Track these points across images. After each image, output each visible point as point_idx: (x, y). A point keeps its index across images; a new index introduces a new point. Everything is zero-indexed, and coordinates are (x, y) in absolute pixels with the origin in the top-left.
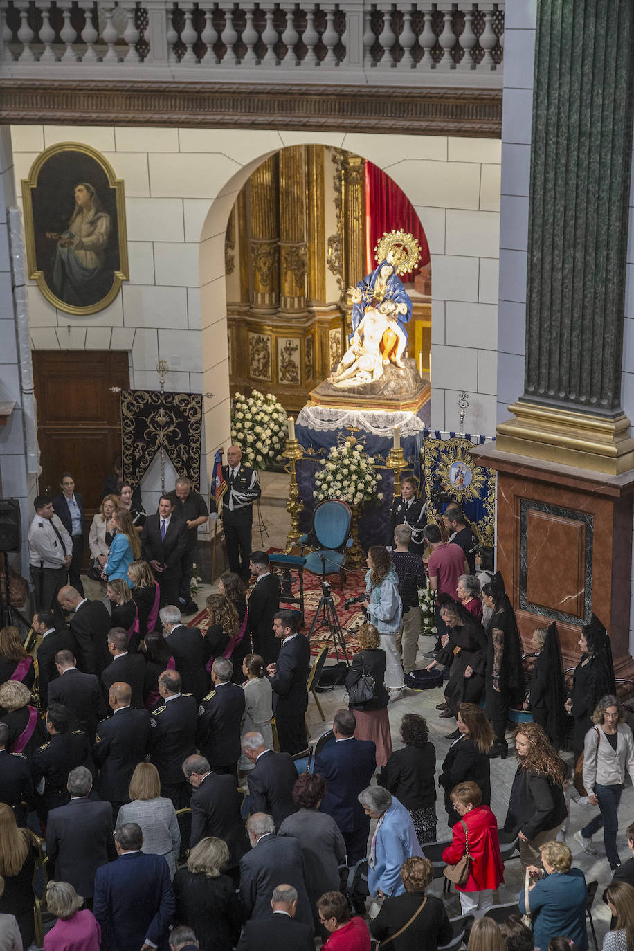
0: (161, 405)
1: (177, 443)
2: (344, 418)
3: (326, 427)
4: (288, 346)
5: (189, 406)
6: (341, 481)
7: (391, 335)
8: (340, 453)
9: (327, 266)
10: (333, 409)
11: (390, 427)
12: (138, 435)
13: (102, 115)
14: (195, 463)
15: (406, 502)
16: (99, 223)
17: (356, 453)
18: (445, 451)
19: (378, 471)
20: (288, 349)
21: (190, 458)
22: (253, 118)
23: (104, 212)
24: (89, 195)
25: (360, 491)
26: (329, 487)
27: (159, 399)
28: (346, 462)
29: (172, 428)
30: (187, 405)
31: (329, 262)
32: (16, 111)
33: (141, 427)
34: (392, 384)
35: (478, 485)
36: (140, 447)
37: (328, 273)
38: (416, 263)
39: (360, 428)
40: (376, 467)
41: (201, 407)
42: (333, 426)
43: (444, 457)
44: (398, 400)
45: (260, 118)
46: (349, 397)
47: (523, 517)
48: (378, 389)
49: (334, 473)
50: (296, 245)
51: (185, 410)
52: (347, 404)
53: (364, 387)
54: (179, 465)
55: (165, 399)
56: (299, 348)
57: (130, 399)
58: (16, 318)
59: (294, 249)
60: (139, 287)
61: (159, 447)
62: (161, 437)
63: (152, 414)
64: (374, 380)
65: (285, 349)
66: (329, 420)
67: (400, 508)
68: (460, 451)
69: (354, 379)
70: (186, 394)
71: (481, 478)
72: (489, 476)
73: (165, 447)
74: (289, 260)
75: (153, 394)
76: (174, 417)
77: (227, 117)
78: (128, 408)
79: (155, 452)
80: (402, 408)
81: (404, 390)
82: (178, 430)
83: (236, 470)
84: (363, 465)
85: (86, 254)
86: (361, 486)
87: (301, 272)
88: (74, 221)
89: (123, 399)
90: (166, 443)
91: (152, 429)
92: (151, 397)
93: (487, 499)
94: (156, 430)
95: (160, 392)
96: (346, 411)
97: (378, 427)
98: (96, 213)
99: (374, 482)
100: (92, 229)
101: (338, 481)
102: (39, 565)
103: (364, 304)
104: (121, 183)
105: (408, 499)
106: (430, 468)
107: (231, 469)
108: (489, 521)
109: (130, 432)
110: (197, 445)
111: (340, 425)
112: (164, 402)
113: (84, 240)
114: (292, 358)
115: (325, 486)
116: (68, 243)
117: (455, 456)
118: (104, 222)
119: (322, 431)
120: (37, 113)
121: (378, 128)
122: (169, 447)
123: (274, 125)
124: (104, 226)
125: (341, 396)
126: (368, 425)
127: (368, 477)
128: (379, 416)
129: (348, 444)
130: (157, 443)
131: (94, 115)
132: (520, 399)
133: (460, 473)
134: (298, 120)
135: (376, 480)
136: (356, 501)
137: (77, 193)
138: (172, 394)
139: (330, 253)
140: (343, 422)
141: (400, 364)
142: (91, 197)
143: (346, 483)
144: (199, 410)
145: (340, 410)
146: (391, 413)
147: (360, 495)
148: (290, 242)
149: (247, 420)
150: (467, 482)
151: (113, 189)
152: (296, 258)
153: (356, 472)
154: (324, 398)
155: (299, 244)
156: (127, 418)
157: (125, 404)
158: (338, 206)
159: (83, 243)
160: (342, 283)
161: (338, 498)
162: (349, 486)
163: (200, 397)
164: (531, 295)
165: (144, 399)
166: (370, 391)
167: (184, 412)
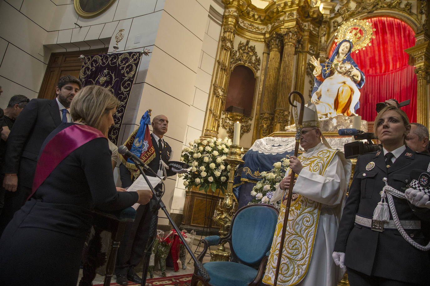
0: (107, 66)
5: (127, 64)
7: (346, 88)
15: (386, 152)
27: (107, 61)
55: (112, 60)
70: (128, 53)
74: (279, 117)
75: (105, 56)
76: (113, 77)
78: (85, 72)
89: (84, 65)
92: (102, 60)
95: (110, 54)
112: (110, 63)
138: (117, 54)
144: (134, 66)
157: (83, 70)
163: (138, 54)
165: (97, 63)
166: (324, 127)
167: (121, 70)
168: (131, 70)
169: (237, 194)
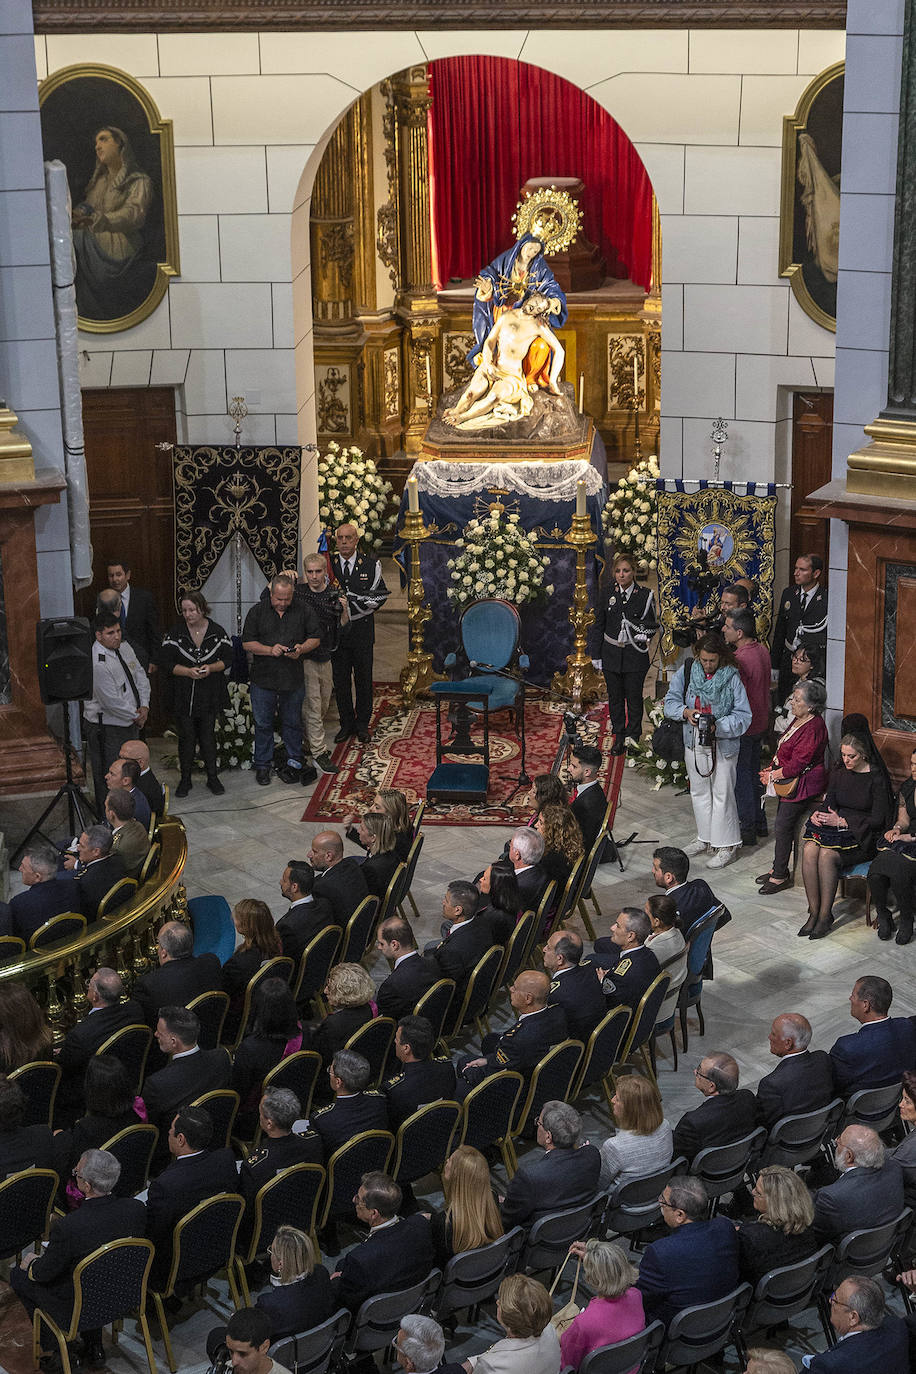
0: (238, 467)
1: (261, 524)
2: (483, 476)
3: (455, 491)
4: (331, 377)
5: (281, 466)
6: (494, 570)
7: (543, 346)
8: (487, 528)
9: (377, 253)
10: (465, 463)
11: (556, 485)
12: (199, 515)
13: (196, 15)
14: (289, 553)
15: (622, 591)
16: (133, 189)
17: (511, 527)
18: (692, 509)
19: (542, 552)
20: (333, 382)
21: (281, 546)
22: (438, 13)
23: (141, 172)
24: (118, 145)
25: (524, 583)
26: (475, 581)
27: (233, 457)
28: (499, 540)
29: (252, 502)
30: (276, 465)
31: (380, 247)
32: (60, 12)
33: (204, 501)
34: (549, 420)
35: (743, 557)
36: (203, 534)
37: (379, 262)
38: (574, 237)
39: (510, 488)
40: (540, 546)
41: (299, 467)
42: (466, 489)
43: (690, 518)
44: (562, 444)
45: (450, 13)
46: (486, 443)
47: (890, 589)
48: (528, 430)
49: (481, 558)
50: (340, 221)
51: (275, 473)
52: (483, 454)
53: (509, 426)
54: (264, 558)
55: (243, 457)
56: (347, 379)
57: (188, 460)
58: (58, 337)
59: (338, 228)
60: (195, 285)
61: (233, 532)
62: (237, 517)
63: (223, 482)
64: (521, 416)
65: (326, 382)
66: (460, 480)
67: (613, 600)
68: (716, 508)
69: (490, 415)
70: (276, 447)
71: (749, 545)
72: (761, 542)
73: (243, 532)
74: (331, 245)
75: (226, 450)
76: (256, 484)
77: (395, 13)
78: (185, 475)
79: (226, 540)
80: (570, 456)
81: (566, 429)
82: (263, 505)
83: (352, 561)
84: (524, 544)
85: (112, 237)
86: (524, 576)
87: (347, 263)
88: (93, 188)
89: (177, 460)
90: (244, 525)
91: (223, 505)
92: (220, 455)
93: (758, 577)
94: (229, 505)
95: (235, 447)
96: (485, 464)
97: (538, 486)
98: (128, 175)
99: (540, 570)
100: (123, 198)
101: (488, 570)
102: (96, 721)
103: (495, 302)
104: (168, 125)
105: (626, 587)
106: (666, 537)
107: (343, 561)
108: (761, 609)
109: (188, 512)
110: (293, 525)
111: (477, 485)
112: (241, 461)
113: (109, 216)
114: (338, 395)
115: (468, 580)
116: (83, 221)
117: (709, 516)
118: (142, 188)
119: (450, 497)
120: (94, 15)
121: (641, 21)
122: (249, 531)
123: (472, 22)
124: (141, 194)
125: (474, 443)
126: (521, 483)
127: (533, 562)
128: (538, 470)
129: (495, 514)
130: (231, 526)
131: (185, 16)
132: (882, 415)
133: (716, 541)
134: (510, 13)
135: (543, 566)
136: (519, 598)
137: (99, 144)
138: (253, 448)
139: (381, 235)
140: (482, 481)
141: (556, 390)
142: (121, 147)
143: (501, 572)
144: (295, 470)
145: (475, 463)
146: (555, 464)
147: (524, 589)
148: (332, 216)
149: (332, 488)
150: (726, 553)
151: (155, 134)
152: (341, 242)
153: (512, 555)
154: (447, 447)
155: (345, 220)
156: (183, 490)
157: (179, 469)
158: (390, 161)
159: (107, 219)
160: (397, 279)
161: (491, 595)
162: (506, 577)
163: (297, 451)
164: (900, 258)
165: (210, 459)
166: (517, 433)
167: (272, 475)
168: (290, 476)
169: (403, 560)
